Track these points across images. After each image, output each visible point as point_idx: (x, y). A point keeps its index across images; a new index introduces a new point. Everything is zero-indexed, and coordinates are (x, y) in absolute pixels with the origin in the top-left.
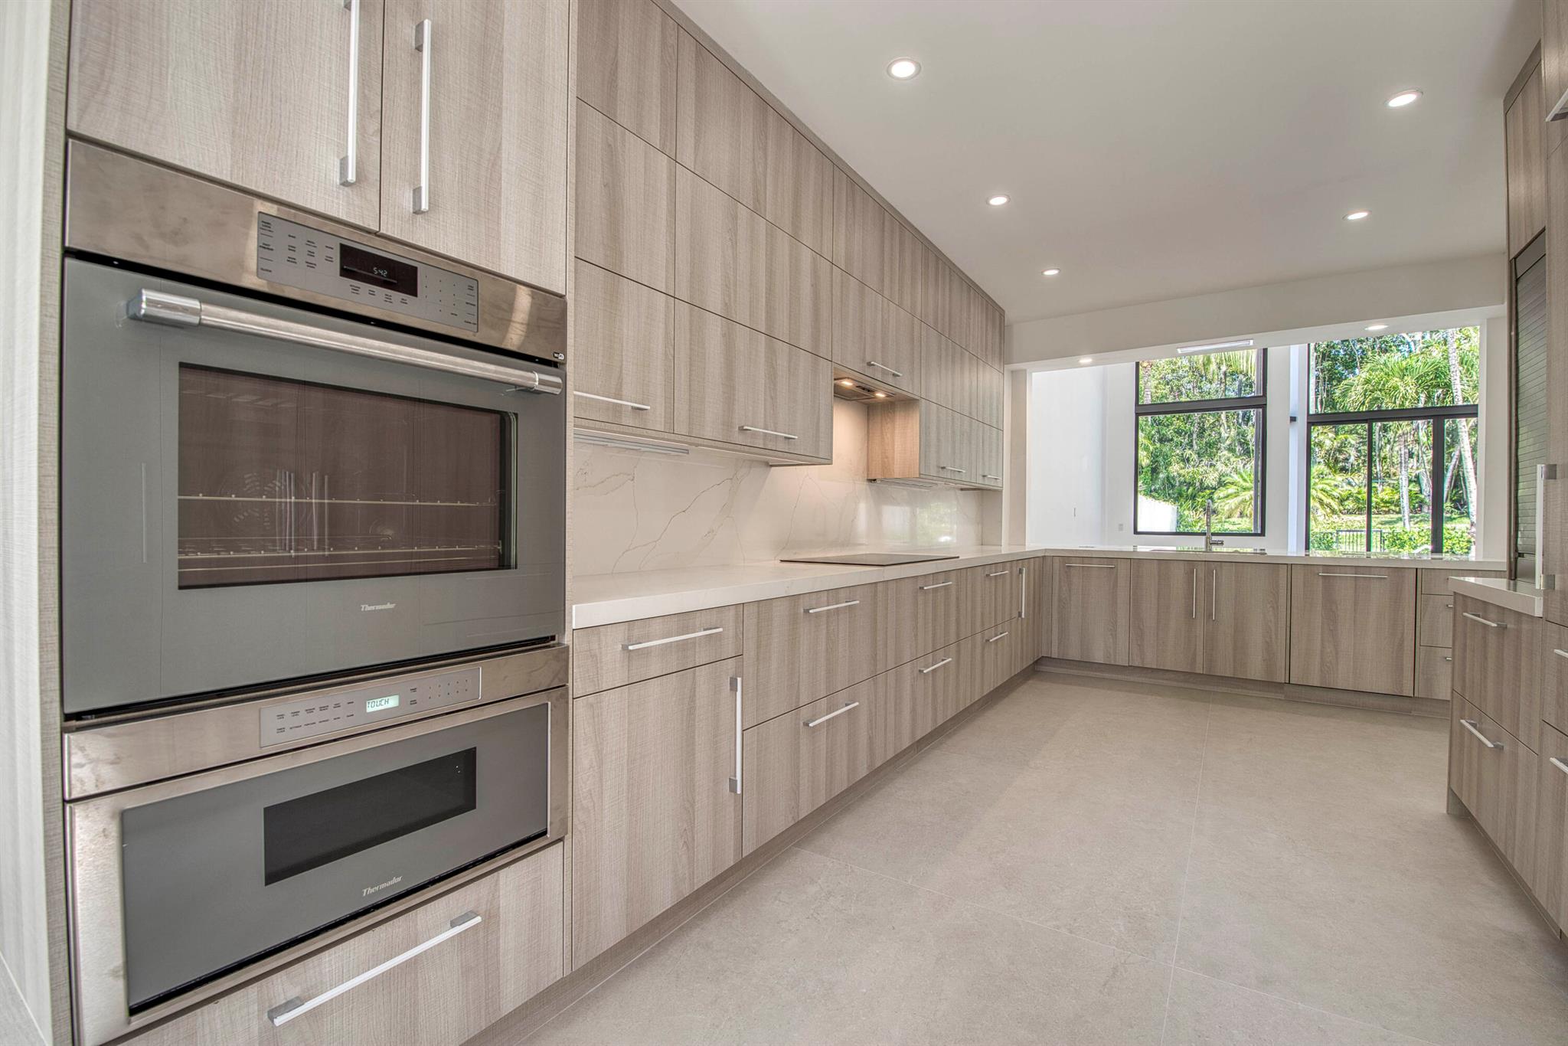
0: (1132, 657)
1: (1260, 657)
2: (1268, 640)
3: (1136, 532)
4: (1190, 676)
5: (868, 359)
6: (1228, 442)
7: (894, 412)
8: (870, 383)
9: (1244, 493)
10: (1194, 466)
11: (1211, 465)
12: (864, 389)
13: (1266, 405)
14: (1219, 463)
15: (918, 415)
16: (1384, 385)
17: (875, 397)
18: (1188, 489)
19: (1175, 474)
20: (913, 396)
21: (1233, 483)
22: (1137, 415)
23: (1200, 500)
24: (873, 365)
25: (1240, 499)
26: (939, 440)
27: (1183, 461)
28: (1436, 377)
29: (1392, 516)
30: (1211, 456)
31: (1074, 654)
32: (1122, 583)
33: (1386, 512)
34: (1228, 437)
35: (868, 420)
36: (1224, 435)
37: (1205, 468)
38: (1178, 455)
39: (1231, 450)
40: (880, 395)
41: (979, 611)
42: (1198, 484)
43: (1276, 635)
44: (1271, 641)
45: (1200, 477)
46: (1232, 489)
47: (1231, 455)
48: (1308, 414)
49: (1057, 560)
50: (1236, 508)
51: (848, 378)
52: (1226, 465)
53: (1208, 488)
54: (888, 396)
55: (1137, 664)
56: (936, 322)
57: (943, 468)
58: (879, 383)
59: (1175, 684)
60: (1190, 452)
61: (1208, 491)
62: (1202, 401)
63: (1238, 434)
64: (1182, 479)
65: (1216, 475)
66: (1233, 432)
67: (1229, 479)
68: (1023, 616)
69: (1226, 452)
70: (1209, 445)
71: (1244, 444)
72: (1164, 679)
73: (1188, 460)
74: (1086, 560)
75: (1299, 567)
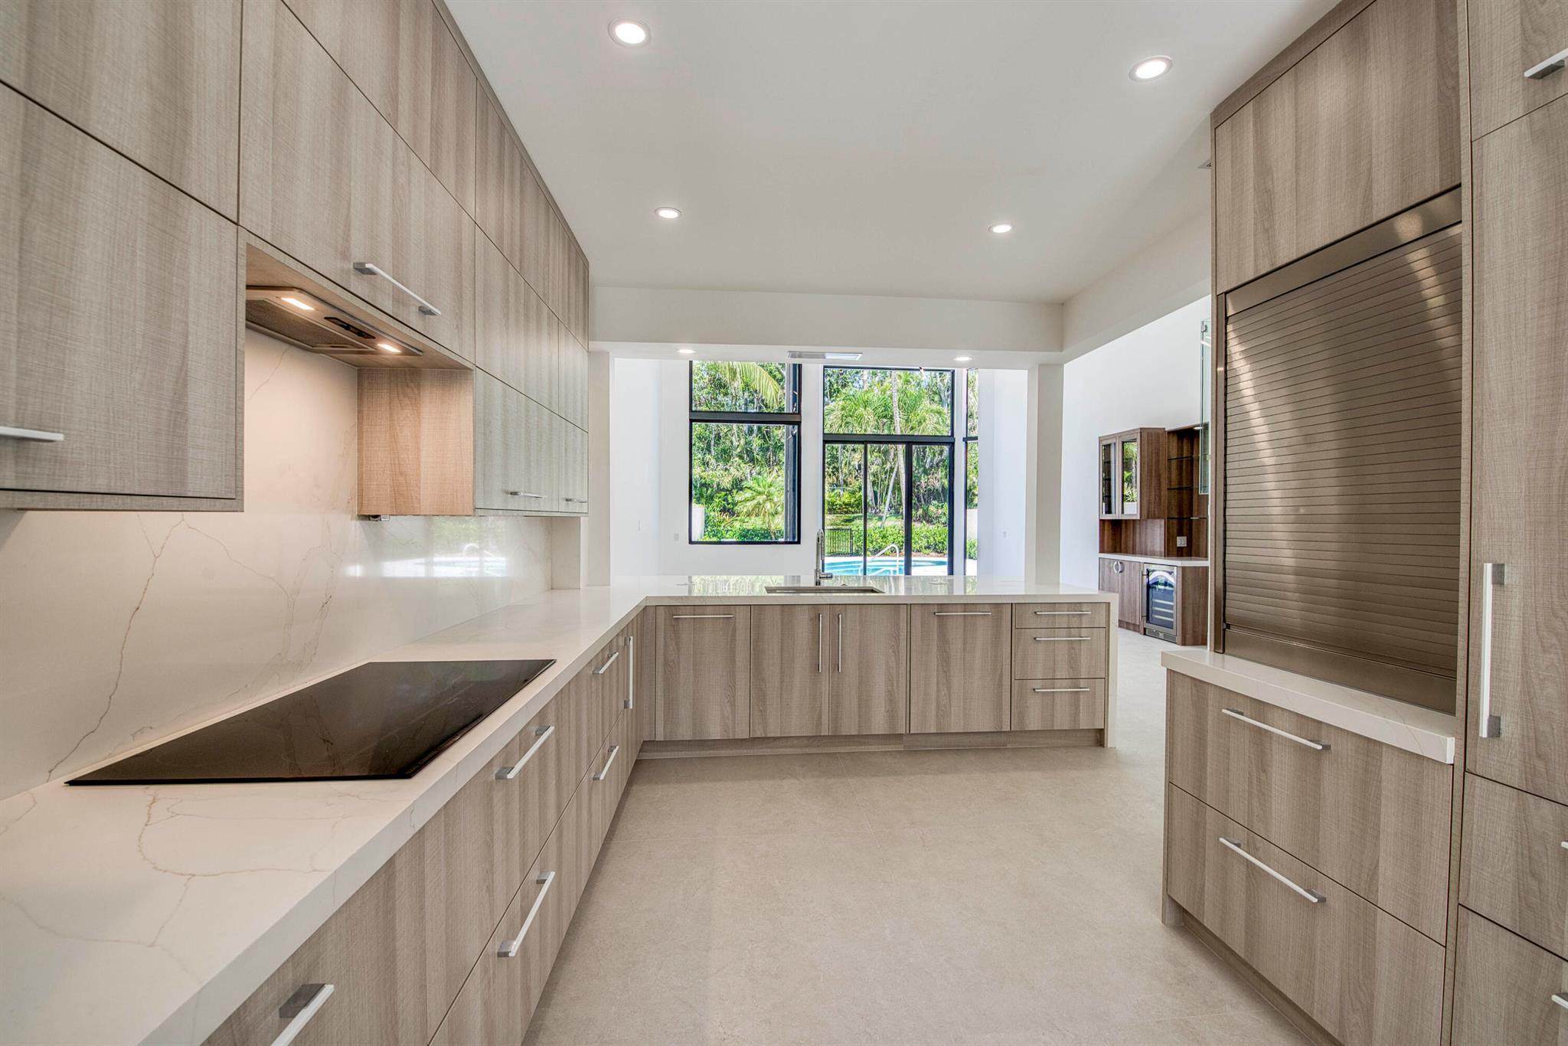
0: (753, 727)
1: (883, 709)
2: (890, 688)
3: (691, 542)
4: (816, 739)
5: (358, 255)
6: (739, 450)
7: (419, 387)
8: (366, 315)
9: (758, 497)
10: (712, 470)
11: (726, 469)
12: (348, 327)
13: (800, 422)
14: (732, 468)
15: (470, 398)
16: (854, 413)
17: (377, 352)
18: (707, 491)
19: (698, 476)
20: (460, 360)
21: (749, 488)
22: (691, 421)
23: (717, 500)
24: (371, 272)
25: (755, 502)
26: (506, 446)
27: (704, 464)
28: (885, 410)
29: (850, 515)
30: (726, 461)
31: (685, 733)
32: (742, 636)
33: (846, 513)
34: (738, 446)
35: (360, 399)
36: (736, 443)
37: (722, 472)
38: (699, 459)
39: (741, 457)
40: (389, 348)
41: (584, 735)
42: (715, 486)
43: (898, 681)
44: (893, 689)
45: (718, 480)
46: (748, 494)
47: (741, 461)
48: (824, 434)
49: (661, 611)
50: (753, 510)
51: (301, 290)
52: (738, 470)
53: (723, 490)
54: (406, 352)
55: (758, 734)
56: (501, 238)
57: (514, 493)
58: (385, 318)
59: (799, 751)
60: (709, 456)
61: (723, 493)
62: (718, 412)
63: (746, 443)
64: (703, 481)
65: (730, 478)
66: (742, 441)
67: (745, 484)
68: (631, 707)
69: (737, 459)
70: (724, 451)
71: (749, 452)
72: (786, 747)
73: (708, 463)
74: (698, 610)
75: (917, 607)
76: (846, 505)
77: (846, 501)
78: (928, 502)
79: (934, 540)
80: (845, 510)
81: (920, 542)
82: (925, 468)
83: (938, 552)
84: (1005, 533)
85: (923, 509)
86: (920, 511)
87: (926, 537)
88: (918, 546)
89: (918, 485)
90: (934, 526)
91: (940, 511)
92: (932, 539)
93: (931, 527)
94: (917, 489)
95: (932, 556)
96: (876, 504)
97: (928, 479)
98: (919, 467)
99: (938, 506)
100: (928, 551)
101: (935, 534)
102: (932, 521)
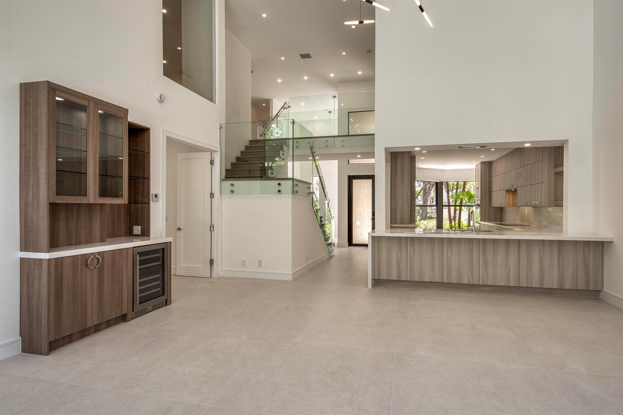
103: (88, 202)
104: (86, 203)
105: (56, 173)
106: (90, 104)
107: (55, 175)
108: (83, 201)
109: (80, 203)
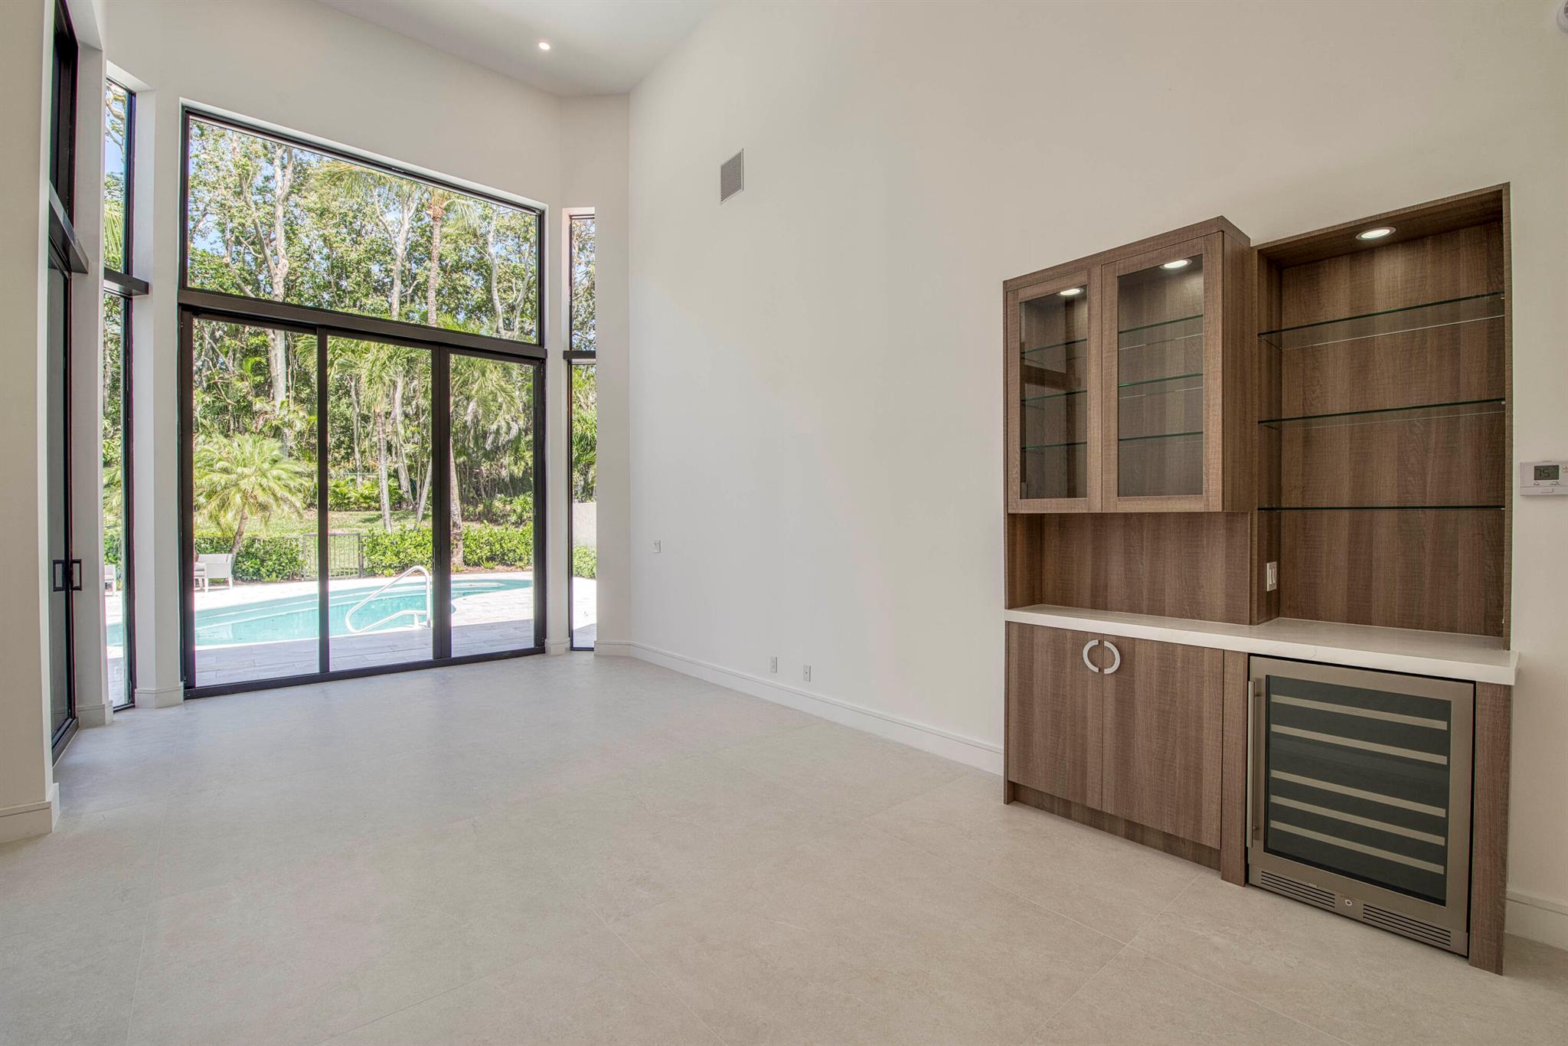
76: (366, 498)
77: (366, 493)
78: (491, 496)
79: (502, 547)
80: (364, 505)
81: (478, 551)
82: (486, 449)
83: (508, 565)
84: (658, 544)
85: (485, 505)
86: (481, 507)
87: (488, 543)
88: (476, 557)
89: (478, 473)
90: (500, 528)
91: (508, 507)
92: (498, 546)
93: (496, 529)
94: (476, 478)
95: (498, 571)
96: (415, 499)
97: (491, 465)
98: (478, 449)
99: (505, 501)
100: (491, 564)
101: (502, 538)
102: (496, 521)
103: (1089, 510)
104: (1084, 511)
105: (1019, 455)
106: (1092, 276)
107: (1019, 459)
108: (1074, 508)
109: (1070, 512)
